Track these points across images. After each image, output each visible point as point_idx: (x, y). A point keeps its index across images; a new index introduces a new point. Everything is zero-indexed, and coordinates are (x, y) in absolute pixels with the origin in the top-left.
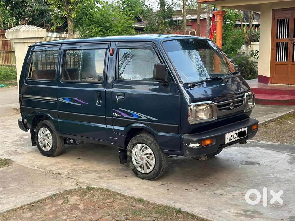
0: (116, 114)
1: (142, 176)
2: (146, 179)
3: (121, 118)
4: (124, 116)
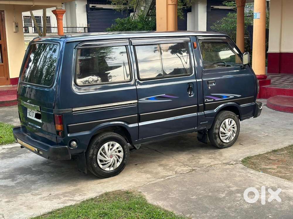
0: (208, 100)
3: (213, 102)
4: (216, 100)
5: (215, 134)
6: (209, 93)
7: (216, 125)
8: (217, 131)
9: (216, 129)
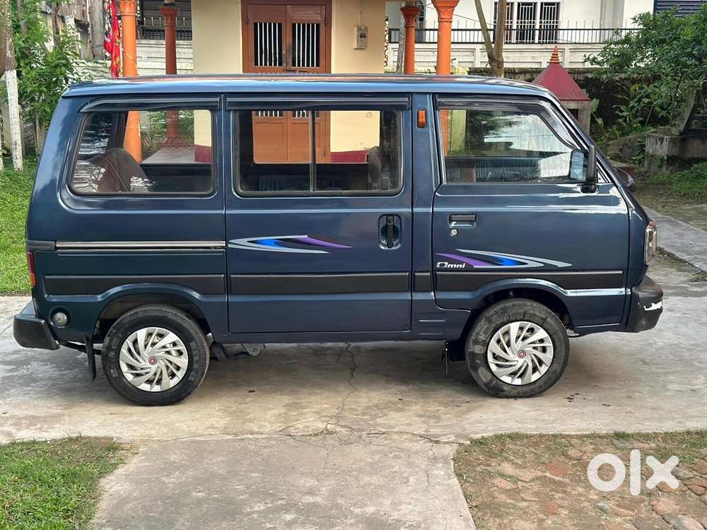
0: (446, 263)
1: (514, 392)
2: (521, 397)
3: (464, 271)
4: (475, 267)
5: (473, 355)
6: (452, 246)
7: (478, 334)
8: (478, 349)
9: (476, 342)
